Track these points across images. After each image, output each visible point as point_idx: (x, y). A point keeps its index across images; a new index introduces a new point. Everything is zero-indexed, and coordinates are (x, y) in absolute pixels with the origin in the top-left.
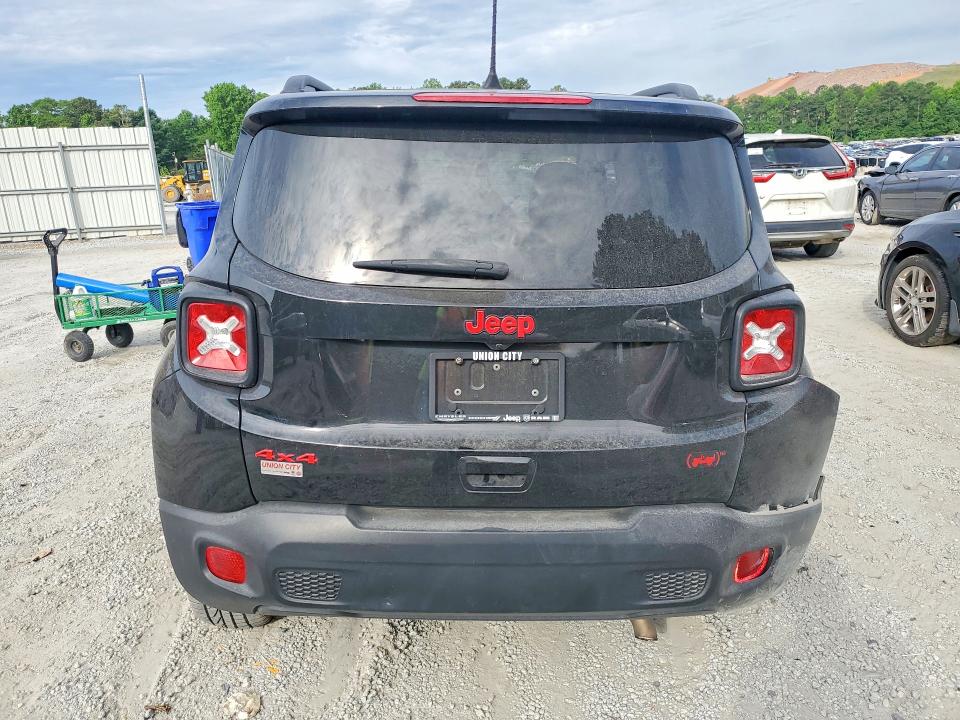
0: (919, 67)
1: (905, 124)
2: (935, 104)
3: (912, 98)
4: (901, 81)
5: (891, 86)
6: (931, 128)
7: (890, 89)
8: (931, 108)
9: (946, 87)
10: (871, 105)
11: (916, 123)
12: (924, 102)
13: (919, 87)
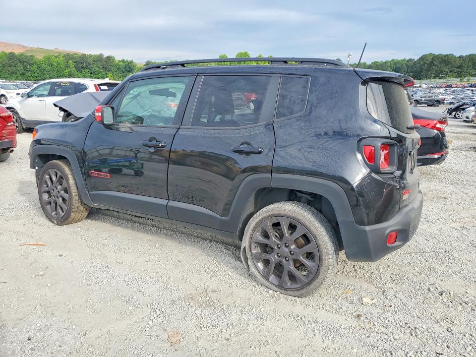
0: (23, 46)
1: (24, 74)
2: (36, 66)
3: (24, 62)
4: (17, 52)
5: (12, 55)
6: (36, 77)
7: (11, 56)
8: (34, 68)
9: (39, 59)
10: (4, 63)
11: (28, 74)
12: (31, 65)
13: (27, 57)
